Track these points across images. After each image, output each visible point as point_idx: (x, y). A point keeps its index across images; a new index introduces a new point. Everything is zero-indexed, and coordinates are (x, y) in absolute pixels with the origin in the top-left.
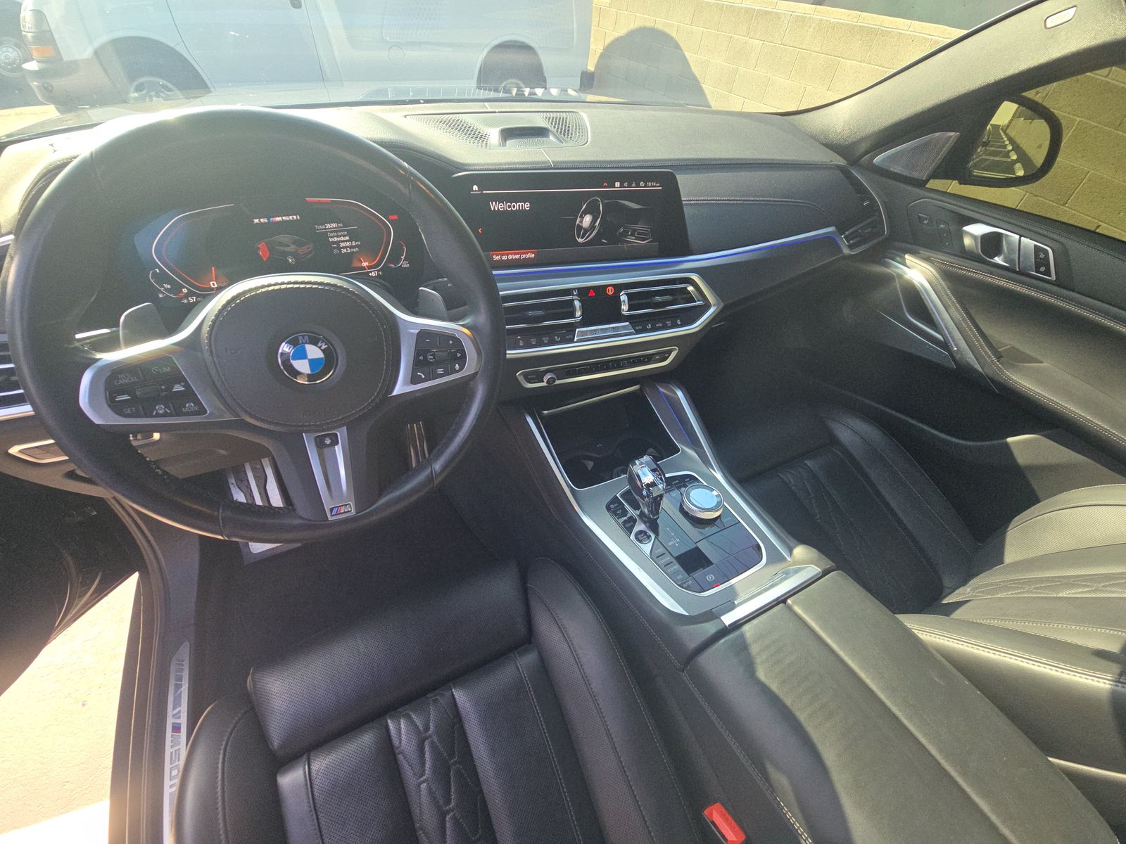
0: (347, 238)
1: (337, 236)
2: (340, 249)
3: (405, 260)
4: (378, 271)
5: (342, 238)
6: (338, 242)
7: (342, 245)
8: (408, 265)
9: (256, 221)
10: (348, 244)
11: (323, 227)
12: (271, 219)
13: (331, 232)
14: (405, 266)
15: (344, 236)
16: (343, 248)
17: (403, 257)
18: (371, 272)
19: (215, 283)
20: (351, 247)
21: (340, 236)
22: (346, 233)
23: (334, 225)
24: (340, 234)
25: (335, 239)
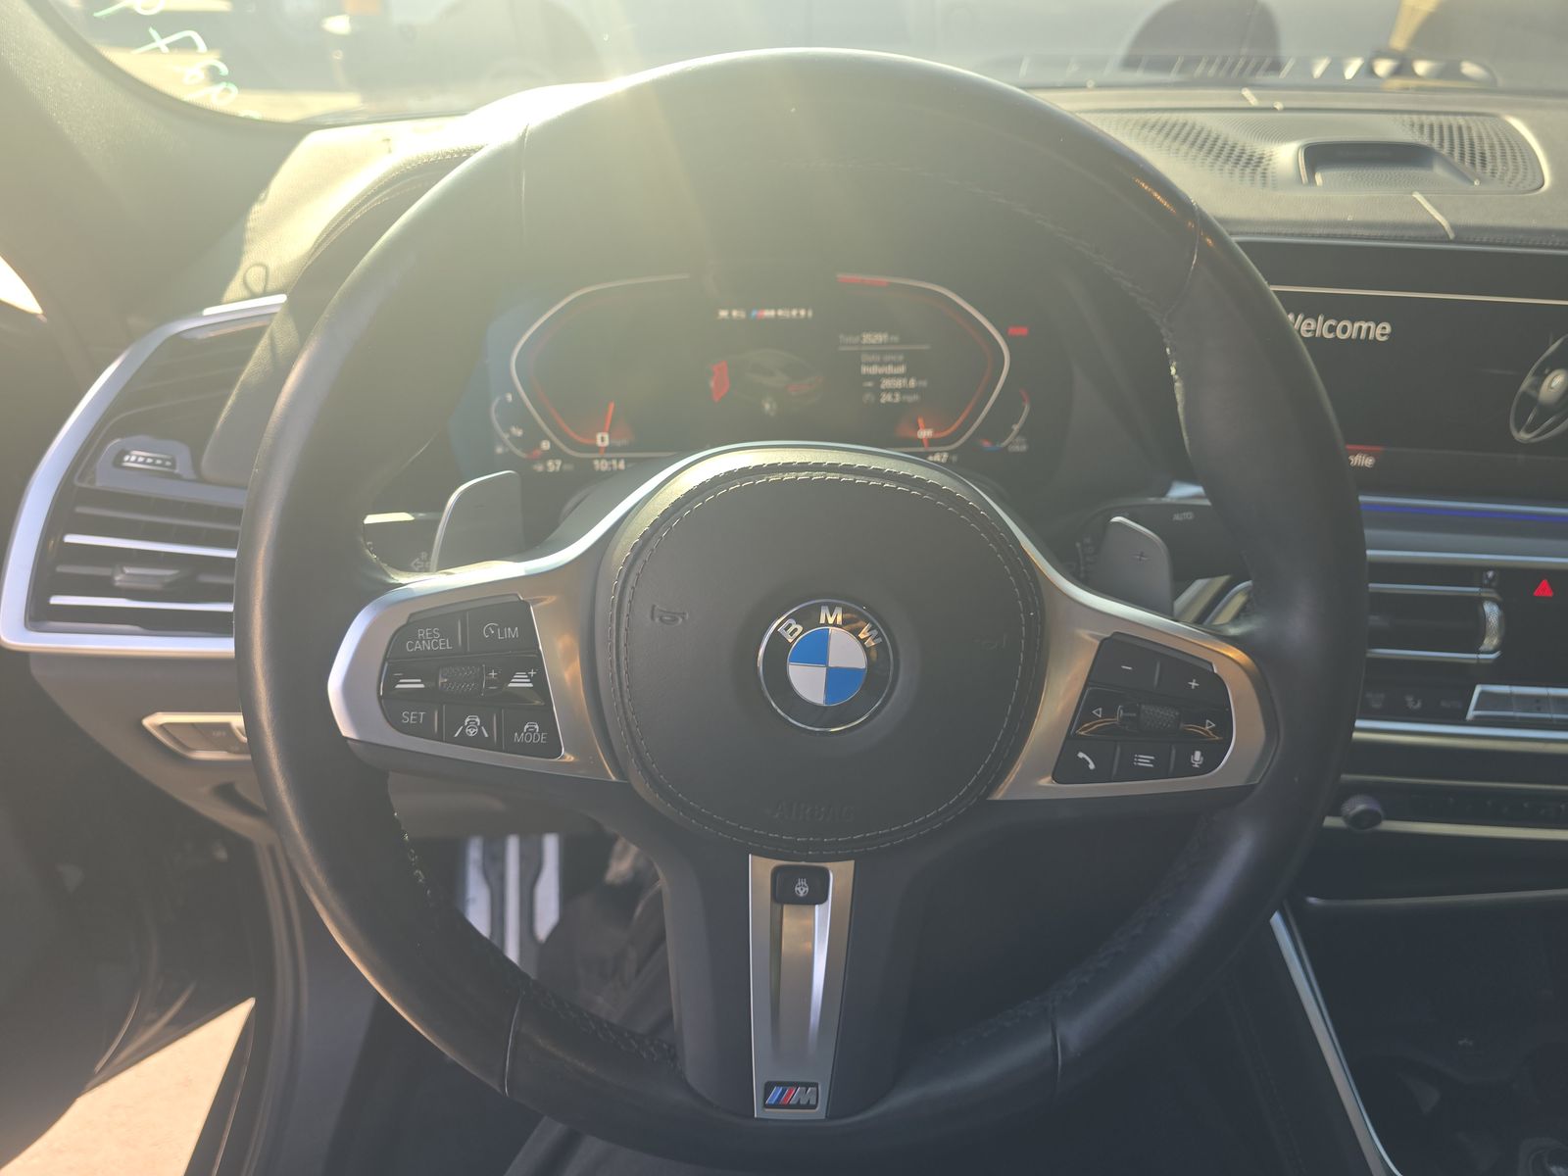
0: (902, 369)
1: (881, 364)
2: (877, 391)
3: (1020, 432)
4: (950, 453)
5: (890, 369)
6: (877, 378)
7: (886, 383)
8: (1024, 448)
9: (723, 313)
10: (899, 383)
11: (856, 340)
12: (754, 313)
13: (870, 352)
14: (1017, 448)
15: (896, 364)
16: (887, 391)
17: (1016, 428)
18: (933, 454)
19: (606, 436)
20: (904, 391)
21: (887, 364)
22: (901, 358)
23: (880, 338)
24: (887, 358)
25: (874, 370)
